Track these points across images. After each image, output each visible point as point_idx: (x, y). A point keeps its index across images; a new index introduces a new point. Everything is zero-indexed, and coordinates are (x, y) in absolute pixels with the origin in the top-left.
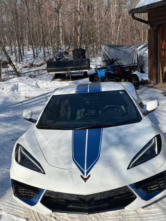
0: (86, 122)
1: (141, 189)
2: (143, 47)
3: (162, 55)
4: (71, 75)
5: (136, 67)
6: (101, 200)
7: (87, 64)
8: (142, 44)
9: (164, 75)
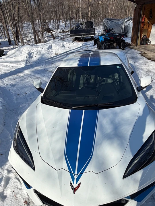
2: (128, 20)
3: (142, 26)
7: (93, 32)
8: (127, 18)
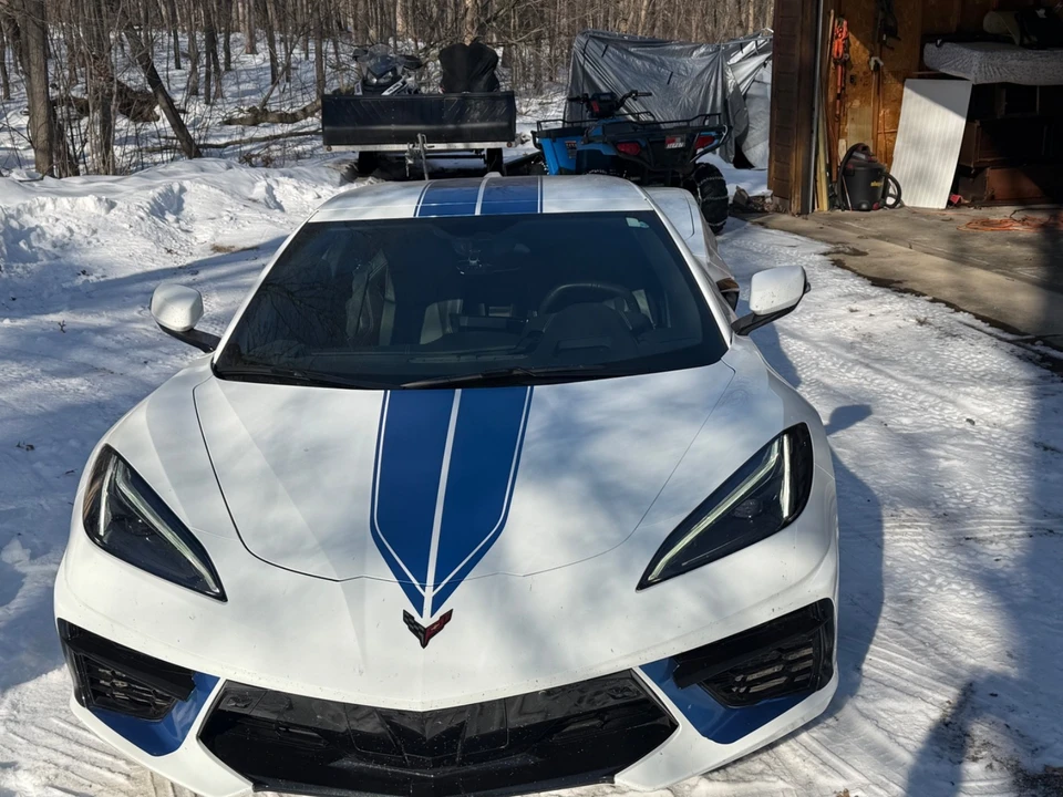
0: (459, 355)
1: (700, 685)
4: (428, 165)
5: (713, 134)
6: (499, 736)
9: (834, 175)
